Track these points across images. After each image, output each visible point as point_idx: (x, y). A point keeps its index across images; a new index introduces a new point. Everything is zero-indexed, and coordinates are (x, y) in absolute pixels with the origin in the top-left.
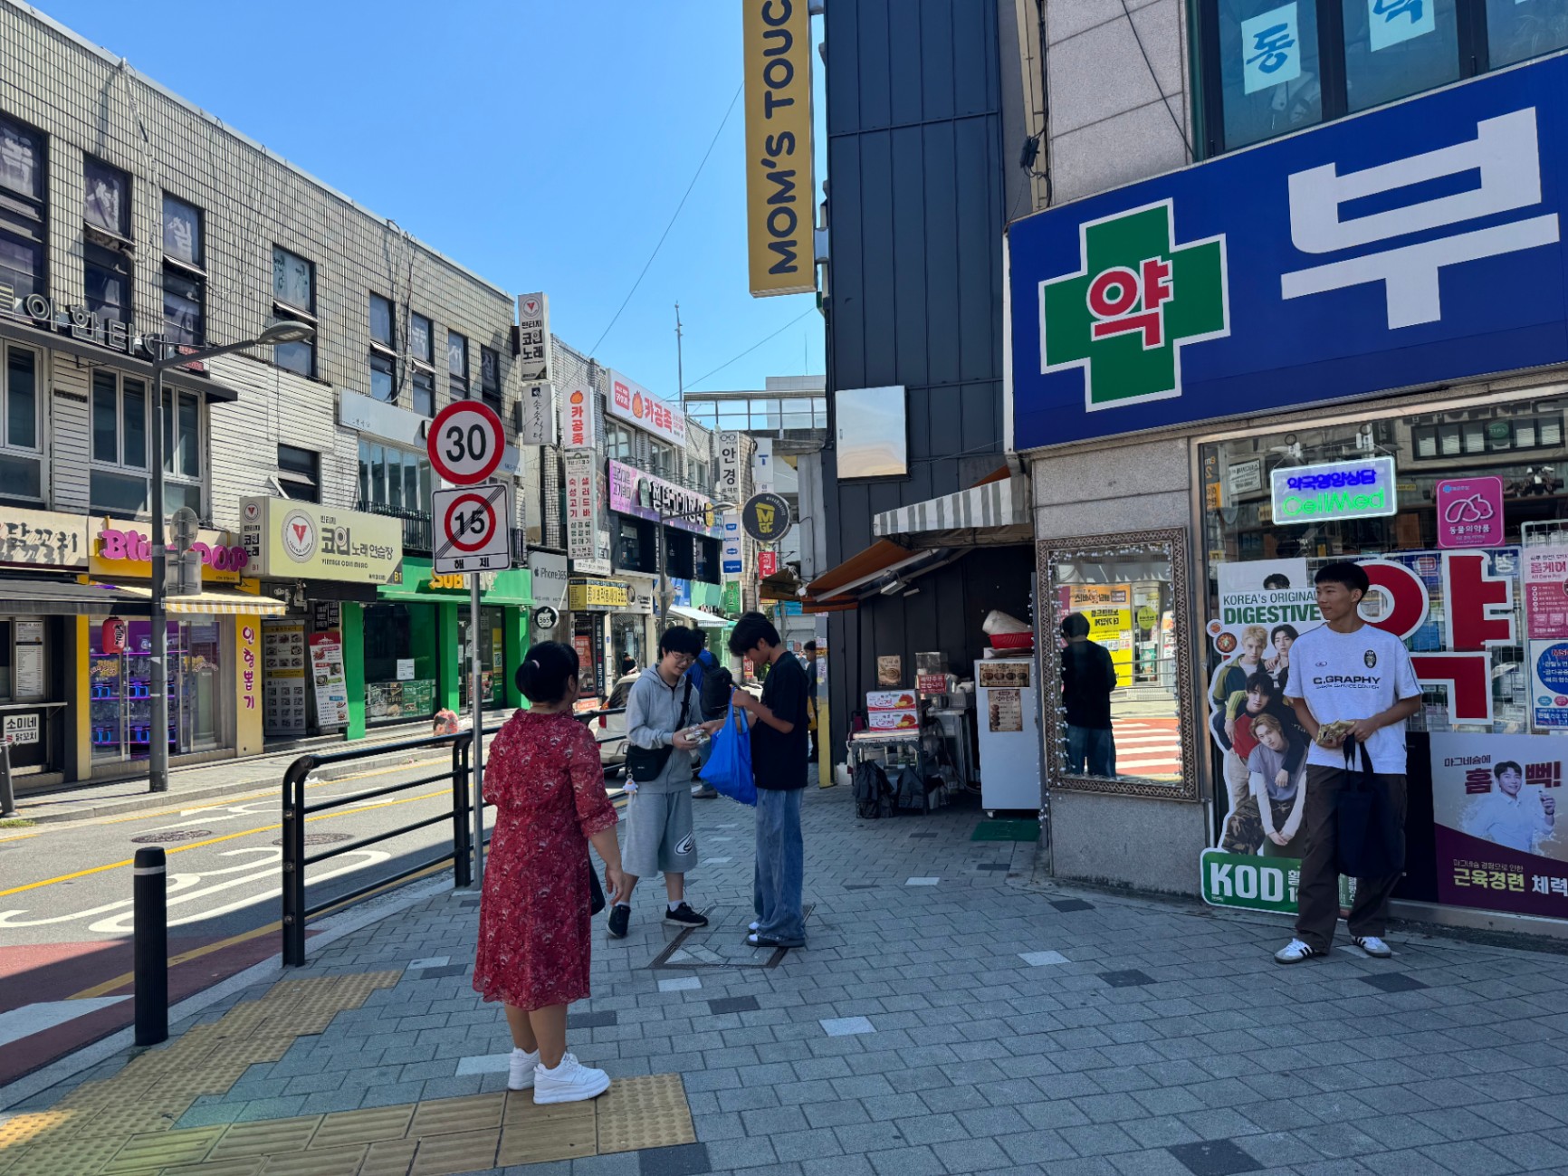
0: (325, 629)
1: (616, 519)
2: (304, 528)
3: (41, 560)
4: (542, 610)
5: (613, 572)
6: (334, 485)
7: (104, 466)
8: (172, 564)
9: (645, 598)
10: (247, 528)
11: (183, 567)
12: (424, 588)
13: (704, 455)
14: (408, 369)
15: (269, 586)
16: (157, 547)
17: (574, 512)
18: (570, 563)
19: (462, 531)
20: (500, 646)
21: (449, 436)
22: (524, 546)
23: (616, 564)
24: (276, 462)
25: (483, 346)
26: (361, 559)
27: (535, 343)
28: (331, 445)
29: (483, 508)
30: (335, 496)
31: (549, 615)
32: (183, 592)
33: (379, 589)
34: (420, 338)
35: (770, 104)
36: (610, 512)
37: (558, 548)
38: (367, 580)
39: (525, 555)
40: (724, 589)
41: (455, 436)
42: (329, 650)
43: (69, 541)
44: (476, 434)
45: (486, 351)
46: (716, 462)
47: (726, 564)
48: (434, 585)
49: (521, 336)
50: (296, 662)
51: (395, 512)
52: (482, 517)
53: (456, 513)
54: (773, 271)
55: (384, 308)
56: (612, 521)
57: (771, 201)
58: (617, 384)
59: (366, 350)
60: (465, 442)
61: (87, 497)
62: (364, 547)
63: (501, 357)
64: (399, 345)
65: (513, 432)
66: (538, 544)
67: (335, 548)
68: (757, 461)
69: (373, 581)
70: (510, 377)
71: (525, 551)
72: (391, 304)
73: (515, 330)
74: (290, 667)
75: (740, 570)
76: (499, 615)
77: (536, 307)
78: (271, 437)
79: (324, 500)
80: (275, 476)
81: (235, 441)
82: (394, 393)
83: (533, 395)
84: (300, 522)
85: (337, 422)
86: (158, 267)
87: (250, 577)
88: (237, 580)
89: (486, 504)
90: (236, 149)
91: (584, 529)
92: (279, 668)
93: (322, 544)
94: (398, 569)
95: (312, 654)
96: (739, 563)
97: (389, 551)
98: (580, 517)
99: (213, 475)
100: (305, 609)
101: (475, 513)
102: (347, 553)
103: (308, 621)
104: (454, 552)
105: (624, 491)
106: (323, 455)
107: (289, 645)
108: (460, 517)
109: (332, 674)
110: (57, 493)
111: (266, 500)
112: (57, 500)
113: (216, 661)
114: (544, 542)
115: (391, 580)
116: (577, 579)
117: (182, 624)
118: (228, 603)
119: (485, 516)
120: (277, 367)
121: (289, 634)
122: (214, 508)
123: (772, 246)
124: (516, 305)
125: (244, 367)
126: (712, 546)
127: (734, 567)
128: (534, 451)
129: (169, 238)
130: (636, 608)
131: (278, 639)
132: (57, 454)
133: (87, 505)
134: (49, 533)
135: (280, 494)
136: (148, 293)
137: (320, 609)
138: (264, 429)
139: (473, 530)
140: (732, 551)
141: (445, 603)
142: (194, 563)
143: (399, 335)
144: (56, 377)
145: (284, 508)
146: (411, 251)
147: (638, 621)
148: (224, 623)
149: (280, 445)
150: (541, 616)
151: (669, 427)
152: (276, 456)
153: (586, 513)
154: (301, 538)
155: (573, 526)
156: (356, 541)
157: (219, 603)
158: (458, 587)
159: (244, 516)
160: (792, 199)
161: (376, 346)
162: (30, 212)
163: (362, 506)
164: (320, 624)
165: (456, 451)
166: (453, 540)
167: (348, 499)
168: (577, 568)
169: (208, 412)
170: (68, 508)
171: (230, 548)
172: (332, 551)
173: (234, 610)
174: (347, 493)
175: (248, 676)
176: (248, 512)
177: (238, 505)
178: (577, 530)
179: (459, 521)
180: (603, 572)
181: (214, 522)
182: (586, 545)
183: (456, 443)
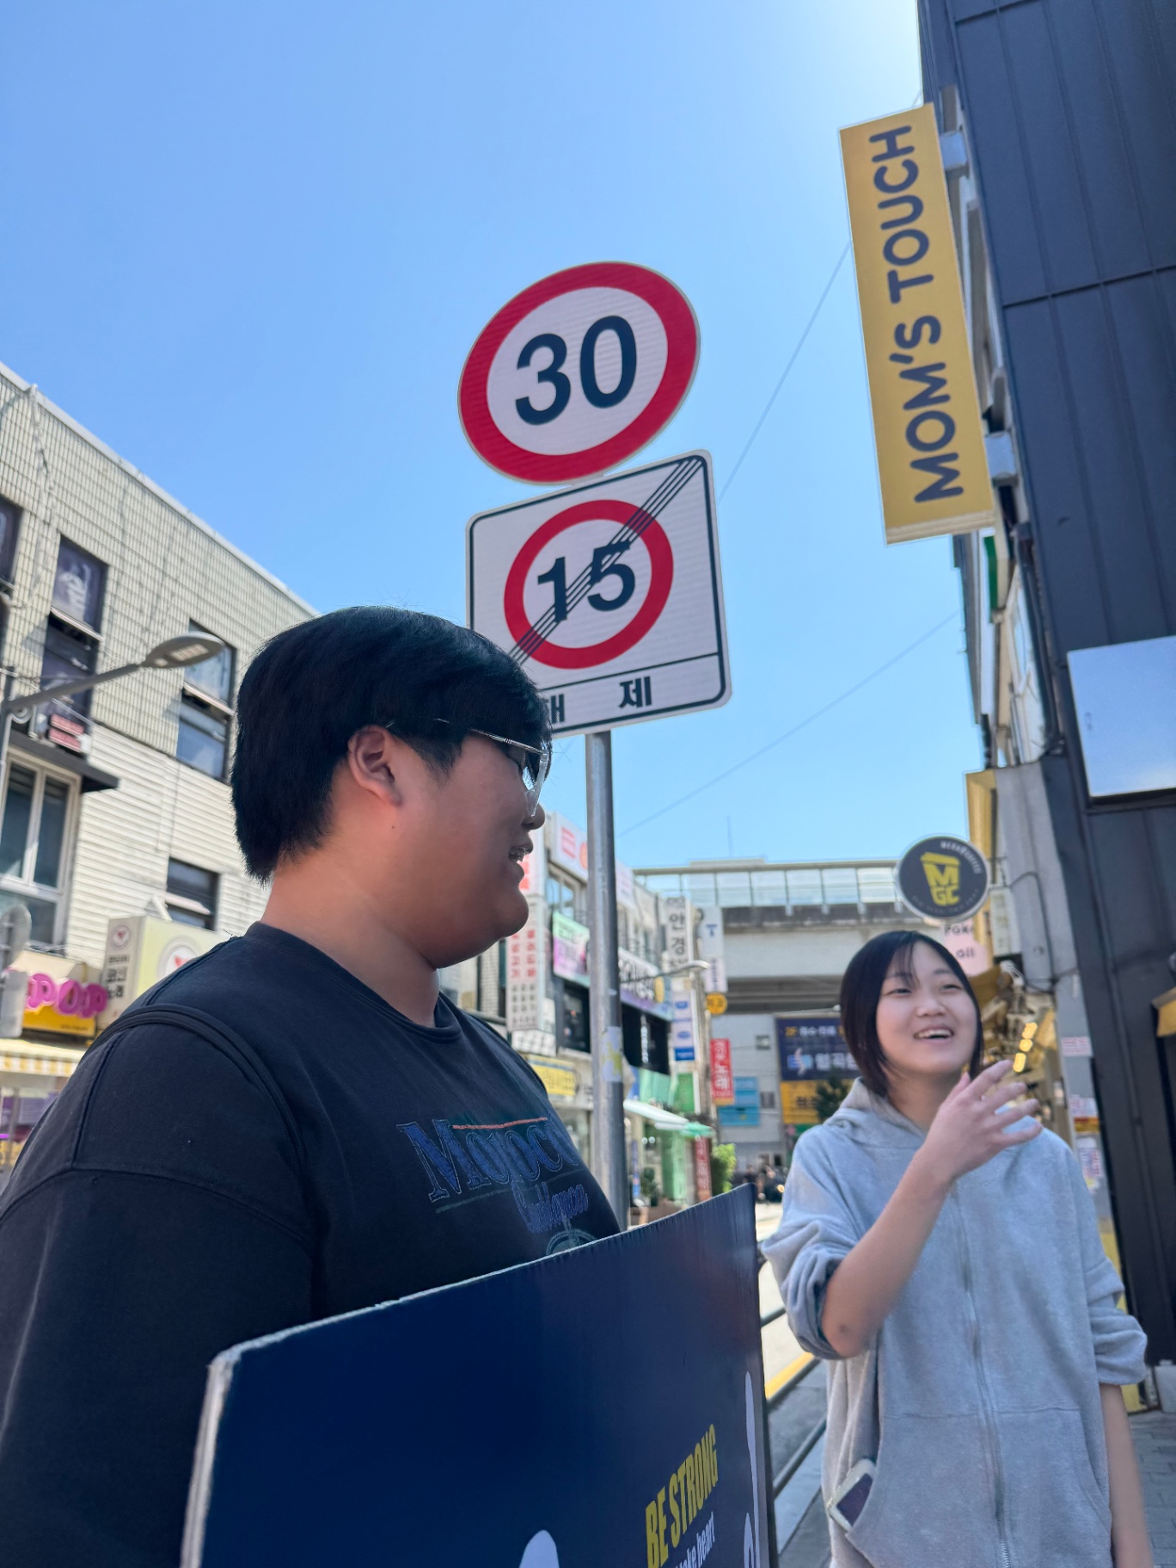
1: (561, 986)
5: (557, 1051)
10: (112, 960)
13: (650, 921)
17: (516, 973)
19: (560, 610)
21: (524, 360)
23: (561, 1043)
24: (164, 880)
29: (629, 534)
35: (896, 287)
36: (554, 977)
40: (674, 1082)
41: (543, 358)
44: (608, 343)
46: (662, 930)
47: (677, 1051)
52: (625, 559)
53: (543, 562)
54: (921, 497)
56: (556, 988)
57: (910, 405)
58: (564, 830)
60: (571, 368)
68: (705, 931)
75: (692, 1058)
78: (161, 847)
80: (162, 898)
81: (113, 846)
84: (184, 955)
86: (39, 619)
88: (91, 1032)
89: (639, 522)
91: (528, 993)
96: (691, 1050)
98: (523, 978)
99: (76, 887)
101: (599, 553)
105: (569, 953)
106: (225, 877)
108: (556, 573)
111: (140, 921)
119: (638, 558)
120: (178, 760)
122: (71, 932)
123: (917, 464)
126: (660, 1029)
127: (686, 1054)
129: (60, 591)
135: (165, 921)
138: (153, 836)
139: (598, 603)
140: (684, 1035)
142: (17, 988)
145: (166, 934)
147: (581, 1119)
149: (172, 860)
152: (164, 872)
153: (531, 973)
155: (514, 989)
157: (53, 1060)
159: (111, 944)
160: (945, 398)
165: (543, 397)
169: (80, 805)
171: (84, 985)
176: (116, 939)
177: (104, 930)
178: (519, 994)
179: (550, 585)
180: (546, 1051)
181: (69, 950)
182: (529, 1013)
183: (543, 376)
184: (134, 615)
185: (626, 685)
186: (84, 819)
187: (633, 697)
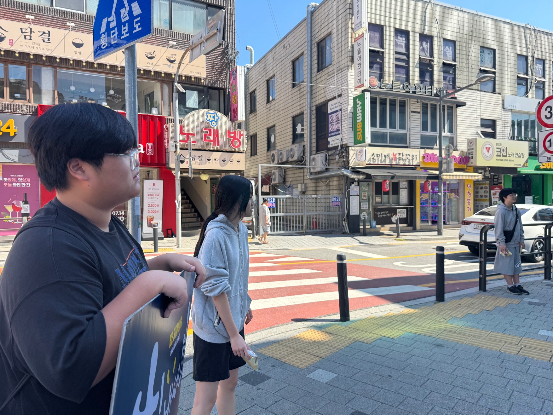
0: (497, 184)
2: (489, 148)
3: (407, 163)
6: (501, 131)
7: (425, 133)
8: (445, 163)
10: (469, 149)
11: (448, 164)
12: (537, 168)
14: (533, 82)
15: (476, 169)
16: (440, 158)
19: (550, 146)
21: (546, 110)
24: (480, 125)
26: (512, 158)
28: (501, 117)
30: (502, 135)
32: (448, 172)
33: (518, 170)
34: (539, 68)
38: (514, 166)
41: (549, 109)
43: (415, 157)
48: (542, 167)
50: (486, 196)
51: (526, 139)
53: (548, 139)
55: (524, 59)
59: (516, 78)
61: (420, 143)
62: (513, 154)
64: (530, 73)
67: (501, 155)
69: (516, 166)
72: (526, 57)
74: (484, 198)
78: (478, 117)
79: (497, 137)
80: (479, 130)
81: (465, 120)
82: (527, 92)
84: (488, 146)
85: (503, 108)
86: (440, 65)
87: (471, 166)
88: (466, 168)
90: (467, 16)
92: (480, 198)
93: (496, 154)
94: (527, 161)
95: (492, 193)
97: (523, 155)
99: (458, 132)
100: (490, 177)
102: (506, 156)
103: (490, 182)
104: (547, 154)
106: (497, 121)
107: (484, 190)
110: (411, 143)
111: (476, 139)
112: (411, 145)
113: (458, 195)
115: (524, 166)
117: (447, 182)
118: (462, 176)
120: (481, 91)
121: (484, 186)
122: (458, 143)
125: (469, 93)
129: (445, 54)
131: (479, 188)
132: (411, 131)
133: (420, 146)
134: (409, 155)
135: (481, 137)
136: (438, 75)
137: (495, 177)
138: (476, 114)
141: (547, 175)
142: (451, 162)
143: (529, 69)
144: (411, 107)
145: (483, 141)
146: (536, 33)
148: (461, 182)
149: (481, 119)
152: (480, 123)
154: (488, 152)
156: (509, 152)
157: (459, 176)
159: (468, 145)
161: (520, 75)
162: (404, 57)
163: (512, 138)
164: (495, 183)
165: (549, 115)
166: (546, 150)
167: (507, 136)
169: (456, 111)
170: (414, 147)
171: (463, 157)
172: (500, 156)
173: (464, 178)
174: (507, 134)
175: (469, 200)
176: (469, 144)
177: (466, 142)
179: (549, 142)
181: (458, 148)
183: (549, 112)
184: (464, 53)
186: (458, 114)
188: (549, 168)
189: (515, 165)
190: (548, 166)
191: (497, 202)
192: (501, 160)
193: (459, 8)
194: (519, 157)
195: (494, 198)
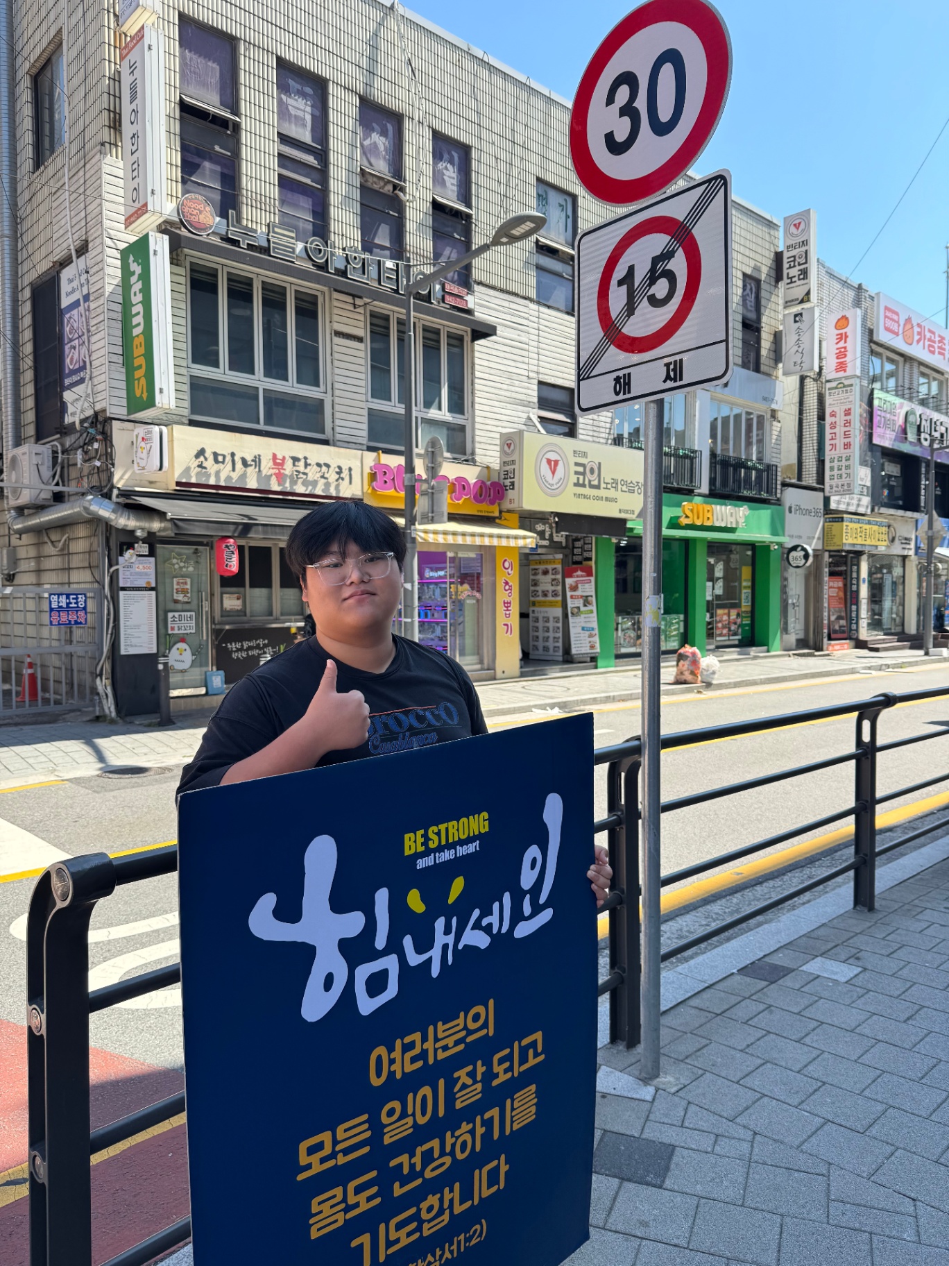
0: (580, 563)
1: (879, 454)
2: (556, 462)
3: (318, 491)
4: (794, 548)
5: (873, 510)
6: (591, 422)
7: (380, 405)
8: (424, 494)
9: (906, 539)
10: (505, 463)
11: (432, 495)
12: (676, 525)
15: (528, 520)
16: (409, 475)
17: (834, 446)
18: (827, 500)
19: (630, 309)
20: (749, 584)
21: (610, 100)
22: (779, 482)
23: (876, 502)
24: (536, 400)
25: (745, 275)
26: (612, 493)
27: (799, 264)
29: (674, 244)
30: (591, 433)
31: (803, 553)
32: (432, 521)
33: (629, 525)
36: (871, 446)
37: (815, 485)
38: (616, 515)
39: (779, 491)
41: (623, 93)
42: (583, 582)
43: (345, 474)
44: (667, 75)
45: (748, 281)
48: (684, 521)
49: (785, 260)
50: (555, 594)
52: (671, 265)
53: (620, 272)
56: (873, 456)
58: (887, 308)
60: (641, 104)
61: (365, 434)
62: (615, 481)
63: (763, 285)
65: (772, 363)
66: (794, 481)
67: (587, 482)
69: (623, 516)
70: (771, 305)
71: (779, 487)
73: (778, 257)
74: (550, 598)
76: (749, 553)
77: (802, 226)
78: (531, 375)
79: (581, 437)
80: (535, 413)
81: (497, 379)
83: (795, 321)
84: (553, 456)
86: (427, 207)
87: (509, 511)
88: (497, 514)
89: (681, 233)
90: (501, 82)
91: (844, 463)
92: (541, 598)
93: (574, 479)
95: (567, 586)
97: (639, 485)
98: (840, 451)
99: (477, 413)
100: (564, 544)
101: (656, 261)
102: (598, 487)
103: (566, 556)
104: (616, 358)
105: (887, 424)
107: (550, 577)
108: (629, 277)
109: (585, 606)
110: (338, 429)
111: (521, 433)
112: (338, 437)
113: (479, 590)
114: (800, 478)
115: (639, 515)
116: (833, 516)
117: (450, 554)
118: (482, 535)
119: (679, 264)
120: (539, 303)
121: (550, 567)
122: (477, 445)
124: (781, 230)
125: (506, 304)
128: (793, 381)
129: (438, 179)
130: (897, 550)
131: (540, 571)
132: (337, 393)
133: (365, 441)
134: (328, 466)
135: (539, 431)
136: (418, 239)
137: (578, 544)
138: (525, 367)
139: (654, 302)
141: (694, 540)
142: (442, 491)
144: (335, 318)
145: (538, 442)
147: (897, 563)
148: (487, 554)
149: (540, 383)
150: (793, 554)
151: (943, 354)
152: (536, 394)
153: (847, 446)
154: (553, 473)
155: (832, 461)
156: (607, 476)
157: (473, 535)
158: (708, 523)
159: (503, 451)
162: (310, 159)
163: (617, 442)
164: (576, 558)
165: (622, 130)
167: (603, 435)
168: (833, 506)
169: (473, 351)
170: (347, 444)
171: (489, 483)
172: (583, 485)
173: (495, 542)
174: (603, 430)
175: (507, 605)
176: (506, 448)
177: (498, 442)
178: (836, 464)
179: (624, 288)
180: (862, 510)
181: (477, 458)
182: (845, 480)
184: (495, 186)
185: (667, 365)
186: (477, 361)
187: (672, 374)
188: (698, 523)
189: (620, 511)
190: (698, 518)
191: (578, 608)
192: (585, 497)
193: (480, 54)
194: (629, 491)
195: (572, 597)
